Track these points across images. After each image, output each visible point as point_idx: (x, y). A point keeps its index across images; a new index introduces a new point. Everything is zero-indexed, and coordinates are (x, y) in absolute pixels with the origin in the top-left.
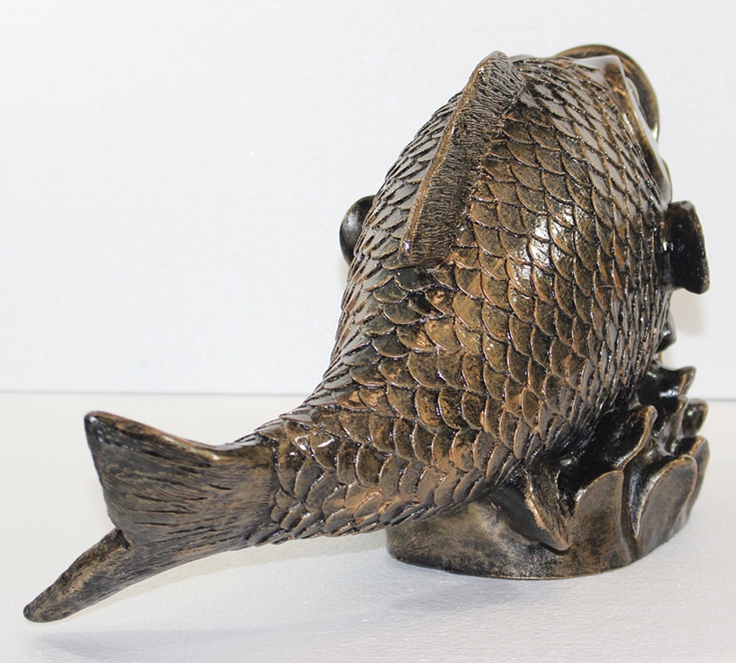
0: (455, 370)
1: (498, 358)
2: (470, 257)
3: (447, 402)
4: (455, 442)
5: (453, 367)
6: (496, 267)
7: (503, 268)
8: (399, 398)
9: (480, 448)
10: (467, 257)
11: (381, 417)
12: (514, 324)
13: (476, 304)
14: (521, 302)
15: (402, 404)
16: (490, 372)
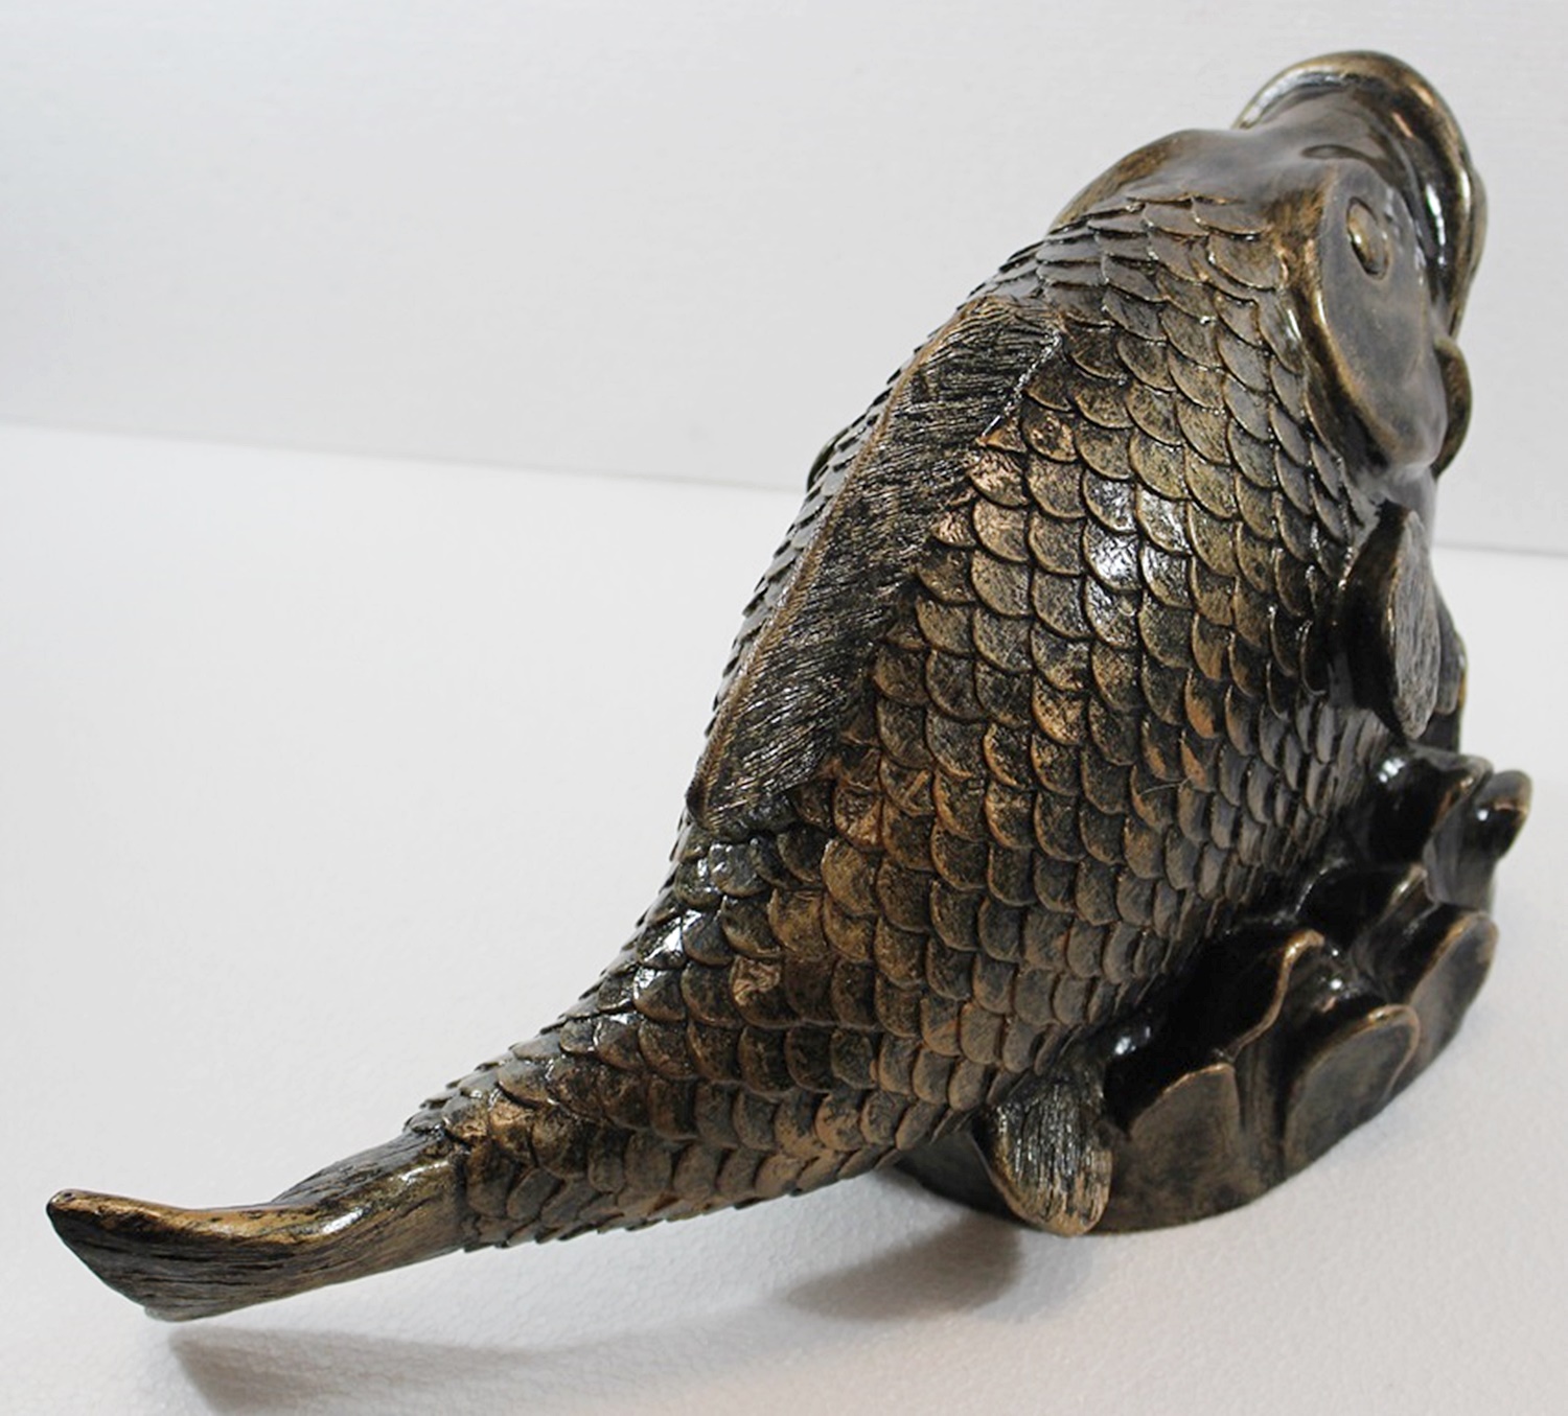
0: (818, 991)
1: (905, 964)
2: (863, 768)
3: (802, 1050)
4: (824, 1112)
5: (813, 986)
6: (913, 789)
7: (926, 792)
8: (708, 1046)
9: (874, 1116)
10: (858, 770)
11: (672, 1083)
12: (941, 898)
13: (868, 862)
14: (958, 856)
15: (714, 1059)
16: (890, 991)
